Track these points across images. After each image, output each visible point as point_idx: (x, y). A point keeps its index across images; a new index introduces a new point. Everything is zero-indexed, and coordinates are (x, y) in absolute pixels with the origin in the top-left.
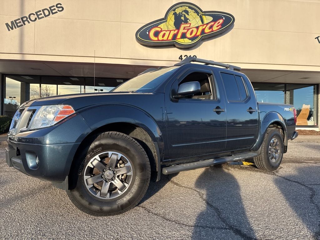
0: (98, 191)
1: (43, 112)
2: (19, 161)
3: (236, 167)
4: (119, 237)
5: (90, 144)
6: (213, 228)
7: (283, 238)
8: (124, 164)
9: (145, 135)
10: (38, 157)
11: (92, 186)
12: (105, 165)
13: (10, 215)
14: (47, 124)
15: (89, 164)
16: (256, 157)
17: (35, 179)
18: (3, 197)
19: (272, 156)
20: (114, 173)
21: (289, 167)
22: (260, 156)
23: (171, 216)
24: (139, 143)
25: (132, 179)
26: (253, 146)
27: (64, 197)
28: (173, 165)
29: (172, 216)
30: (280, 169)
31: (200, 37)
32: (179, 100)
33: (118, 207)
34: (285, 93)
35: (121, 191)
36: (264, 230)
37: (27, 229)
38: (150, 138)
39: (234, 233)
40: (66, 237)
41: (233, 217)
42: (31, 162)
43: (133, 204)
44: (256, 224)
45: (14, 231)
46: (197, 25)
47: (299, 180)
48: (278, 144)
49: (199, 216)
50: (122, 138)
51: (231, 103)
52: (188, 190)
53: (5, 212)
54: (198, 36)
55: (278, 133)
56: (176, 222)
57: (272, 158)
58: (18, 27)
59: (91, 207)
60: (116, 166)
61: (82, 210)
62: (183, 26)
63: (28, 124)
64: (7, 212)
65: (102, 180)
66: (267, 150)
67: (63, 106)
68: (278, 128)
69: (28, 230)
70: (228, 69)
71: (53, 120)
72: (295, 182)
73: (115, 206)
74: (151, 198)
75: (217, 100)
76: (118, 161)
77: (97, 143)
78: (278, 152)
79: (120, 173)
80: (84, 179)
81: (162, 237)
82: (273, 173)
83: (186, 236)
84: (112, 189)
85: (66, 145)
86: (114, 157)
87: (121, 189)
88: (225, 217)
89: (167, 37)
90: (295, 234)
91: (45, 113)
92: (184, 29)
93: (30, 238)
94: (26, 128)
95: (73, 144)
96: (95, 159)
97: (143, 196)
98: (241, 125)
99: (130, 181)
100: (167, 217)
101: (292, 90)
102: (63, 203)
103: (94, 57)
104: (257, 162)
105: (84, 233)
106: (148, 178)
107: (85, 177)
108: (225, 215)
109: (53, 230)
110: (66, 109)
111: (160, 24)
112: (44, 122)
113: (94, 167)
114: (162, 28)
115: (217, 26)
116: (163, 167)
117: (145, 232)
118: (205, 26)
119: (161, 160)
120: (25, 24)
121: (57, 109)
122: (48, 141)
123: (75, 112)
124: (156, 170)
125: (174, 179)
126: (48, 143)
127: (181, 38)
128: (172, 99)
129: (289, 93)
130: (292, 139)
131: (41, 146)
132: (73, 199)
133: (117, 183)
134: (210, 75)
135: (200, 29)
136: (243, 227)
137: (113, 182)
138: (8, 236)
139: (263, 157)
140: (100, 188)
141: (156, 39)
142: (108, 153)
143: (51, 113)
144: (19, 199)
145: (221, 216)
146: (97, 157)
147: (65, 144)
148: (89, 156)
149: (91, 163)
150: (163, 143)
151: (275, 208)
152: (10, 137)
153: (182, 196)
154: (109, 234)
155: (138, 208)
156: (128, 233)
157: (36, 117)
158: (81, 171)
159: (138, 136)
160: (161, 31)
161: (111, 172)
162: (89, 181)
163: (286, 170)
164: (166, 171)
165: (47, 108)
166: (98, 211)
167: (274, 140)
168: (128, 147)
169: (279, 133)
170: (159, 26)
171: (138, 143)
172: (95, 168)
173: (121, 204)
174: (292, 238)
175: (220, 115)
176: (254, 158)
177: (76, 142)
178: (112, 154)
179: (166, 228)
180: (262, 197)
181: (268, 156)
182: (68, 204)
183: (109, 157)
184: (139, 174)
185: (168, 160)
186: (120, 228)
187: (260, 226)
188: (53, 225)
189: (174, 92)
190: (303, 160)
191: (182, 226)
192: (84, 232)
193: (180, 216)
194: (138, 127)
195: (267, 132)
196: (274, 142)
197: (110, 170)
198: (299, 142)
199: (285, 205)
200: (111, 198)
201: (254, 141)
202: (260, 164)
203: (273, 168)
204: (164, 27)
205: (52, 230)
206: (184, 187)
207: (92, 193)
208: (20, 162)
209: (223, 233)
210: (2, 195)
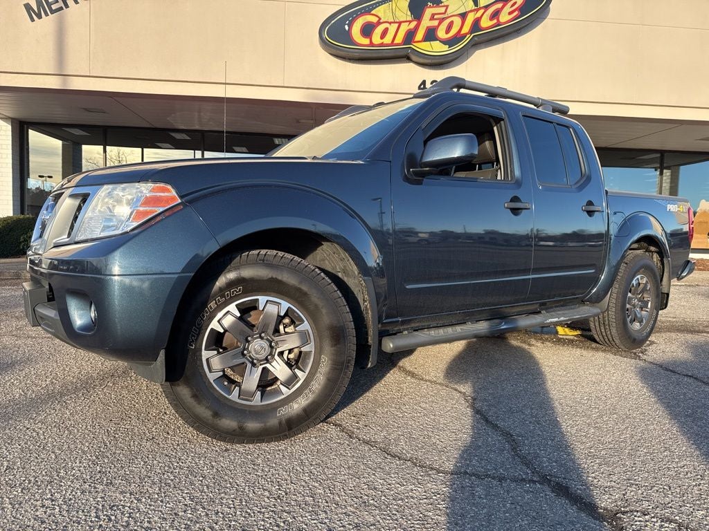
0: (233, 386)
1: (104, 199)
2: (51, 313)
3: (547, 339)
4: (283, 494)
5: (216, 279)
6: (501, 479)
7: (671, 507)
8: (295, 327)
9: (342, 260)
10: (95, 305)
11: (221, 373)
12: (252, 326)
13: (34, 434)
14: (114, 228)
15: (214, 325)
16: (596, 318)
17: (92, 355)
18: (21, 394)
19: (633, 313)
20: (271, 347)
21: (670, 340)
22: (606, 314)
23: (403, 449)
24: (329, 278)
25: (312, 359)
26: (590, 292)
27: (157, 398)
28: (406, 332)
29: (403, 447)
30: (649, 345)
31: (468, 38)
32: (425, 180)
33: (280, 423)
34: (661, 174)
35: (285, 386)
36: (624, 488)
37: (73, 469)
38: (355, 268)
39: (553, 492)
40: (160, 490)
41: (548, 455)
42: (80, 316)
43: (313, 417)
44: (603, 473)
45: (44, 473)
46: (462, 10)
47: (696, 372)
48: (648, 289)
49: (467, 450)
50: (289, 266)
51: (546, 189)
52: (437, 389)
53: (25, 429)
54: (465, 35)
55: (649, 262)
56: (415, 462)
57: (633, 321)
58: (53, 12)
59: (219, 422)
60: (277, 331)
61: (197, 429)
62: (429, 12)
63: (72, 228)
64: (28, 429)
65: (243, 360)
66: (624, 300)
67: (150, 185)
68: (651, 251)
69: (74, 471)
70: (540, 109)
71: (129, 219)
72: (687, 376)
73: (273, 422)
74: (354, 404)
75: (513, 182)
76: (280, 319)
77: (231, 276)
78: (647, 307)
79: (284, 347)
80: (203, 357)
81: (383, 498)
82: (635, 354)
83: (438, 496)
84: (267, 382)
85: (159, 278)
86: (272, 310)
87: (288, 384)
88: (529, 453)
89: (392, 37)
90: (699, 500)
91: (111, 202)
92: (432, 18)
93: (78, 489)
94: (68, 237)
95: (176, 276)
96: (228, 311)
97: (338, 398)
98: (551, 244)
99: (307, 364)
100: (393, 449)
101: (676, 167)
102: (154, 412)
103: (223, 84)
104: (598, 329)
105: (201, 481)
106: (349, 360)
107: (205, 354)
108: (529, 450)
109: (131, 471)
110: (158, 194)
111: (377, 7)
112: (108, 224)
113: (226, 331)
114: (380, 15)
115: (510, 13)
116: (383, 336)
117: (344, 483)
118: (482, 11)
119: (379, 318)
120: (67, 6)
121: (136, 192)
122: (118, 268)
123: (180, 201)
124: (368, 342)
125: (405, 362)
126: (116, 273)
127: (425, 41)
128: (409, 176)
129: (668, 174)
130: (679, 278)
131: (100, 278)
132: (177, 403)
133: (279, 369)
134: (498, 120)
135: (470, 19)
136: (573, 480)
137: (268, 365)
138: (29, 483)
139: (614, 317)
140: (237, 378)
141: (366, 41)
142: (258, 300)
143: (125, 201)
144: (56, 399)
145: (520, 451)
146: (232, 308)
147: (157, 276)
148: (212, 304)
149: (219, 321)
150: (383, 281)
151: (646, 436)
152: (32, 258)
153: (426, 403)
154: (261, 487)
155: (325, 426)
156: (303, 483)
157: (89, 212)
158: (196, 340)
159: (327, 262)
160: (379, 23)
161: (265, 344)
162: (212, 362)
163: (664, 348)
164: (390, 345)
165: (114, 189)
166: (234, 431)
167: (641, 279)
168: (304, 288)
169: (652, 263)
170: (373, 12)
171: (327, 278)
172: (227, 333)
173: (286, 417)
174: (694, 509)
175: (518, 217)
176: (592, 319)
177: (182, 272)
178: (267, 301)
179: (393, 476)
180: (614, 410)
181: (624, 314)
182: (165, 413)
183: (261, 308)
184: (328, 349)
185: (394, 320)
186: (284, 473)
187: (614, 478)
188: (131, 461)
189: (412, 161)
190: (701, 328)
191: (430, 472)
192: (201, 479)
193: (423, 447)
194: (327, 240)
195: (625, 260)
196: (639, 284)
197: (262, 338)
198: (690, 286)
199: (668, 428)
200: (263, 403)
201: (595, 280)
202: (604, 334)
203: (633, 343)
204: (384, 15)
205: (128, 473)
206: (430, 381)
207: (220, 391)
208: (55, 315)
209: (527, 492)
210: (18, 390)
